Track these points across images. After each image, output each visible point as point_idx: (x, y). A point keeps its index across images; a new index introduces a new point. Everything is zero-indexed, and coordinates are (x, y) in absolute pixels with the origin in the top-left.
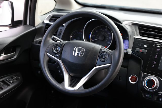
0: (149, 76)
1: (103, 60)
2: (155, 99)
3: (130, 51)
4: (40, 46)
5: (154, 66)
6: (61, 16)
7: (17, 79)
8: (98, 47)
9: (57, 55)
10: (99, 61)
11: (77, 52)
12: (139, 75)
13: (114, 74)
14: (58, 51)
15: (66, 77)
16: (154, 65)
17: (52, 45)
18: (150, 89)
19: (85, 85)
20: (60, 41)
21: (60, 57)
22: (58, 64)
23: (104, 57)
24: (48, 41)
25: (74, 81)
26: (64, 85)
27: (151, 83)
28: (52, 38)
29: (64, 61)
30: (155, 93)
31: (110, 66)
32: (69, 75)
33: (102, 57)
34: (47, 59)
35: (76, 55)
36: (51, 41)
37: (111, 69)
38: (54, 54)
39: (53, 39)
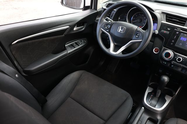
0: (168, 50)
1: (137, 37)
2: (169, 65)
3: (157, 32)
4: (98, 23)
5: (172, 44)
6: (113, 4)
7: (84, 42)
8: (135, 27)
9: (108, 30)
10: (134, 37)
11: (120, 30)
12: (161, 49)
13: (143, 47)
14: (108, 28)
15: (112, 45)
16: (172, 43)
17: (105, 23)
18: (166, 59)
19: (123, 52)
20: (111, 21)
21: (109, 32)
22: (108, 36)
23: (138, 35)
24: (103, 20)
25: (116, 48)
26: (110, 50)
27: (168, 55)
28: (106, 18)
29: (111, 35)
30: (170, 62)
31: (141, 41)
32: (114, 44)
33: (136, 35)
34: (101, 32)
36: (105, 21)
37: (142, 43)
38: (106, 30)
39: (107, 20)
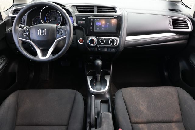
0: (90, 37)
1: (60, 34)
2: (96, 50)
3: (75, 24)
4: (12, 34)
5: (91, 31)
6: (22, 9)
7: (3, 60)
8: (55, 26)
9: (27, 38)
10: (57, 35)
11: (41, 33)
12: (84, 38)
13: (70, 42)
14: (27, 35)
15: (38, 51)
16: (91, 29)
17: (22, 31)
18: (93, 45)
19: (53, 53)
20: (26, 27)
21: (30, 39)
22: (30, 44)
23: (60, 32)
24: (18, 29)
25: (44, 53)
26: (38, 57)
27: (92, 41)
28: (19, 26)
29: (33, 41)
30: (96, 46)
31: (66, 37)
32: (40, 49)
33: (59, 32)
34: (21, 42)
35: (41, 35)
36: (20, 29)
37: (67, 39)
38: (25, 38)
39: (21, 27)
